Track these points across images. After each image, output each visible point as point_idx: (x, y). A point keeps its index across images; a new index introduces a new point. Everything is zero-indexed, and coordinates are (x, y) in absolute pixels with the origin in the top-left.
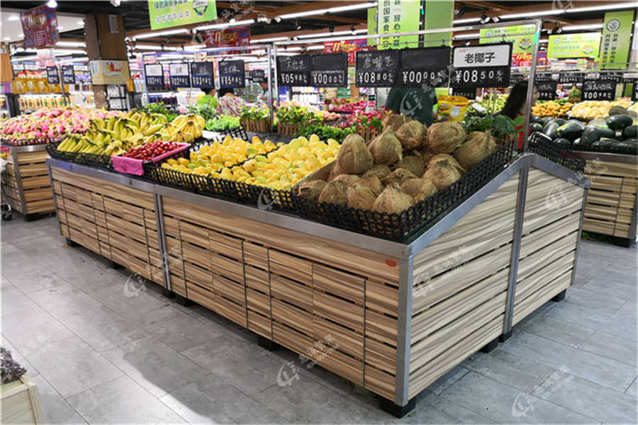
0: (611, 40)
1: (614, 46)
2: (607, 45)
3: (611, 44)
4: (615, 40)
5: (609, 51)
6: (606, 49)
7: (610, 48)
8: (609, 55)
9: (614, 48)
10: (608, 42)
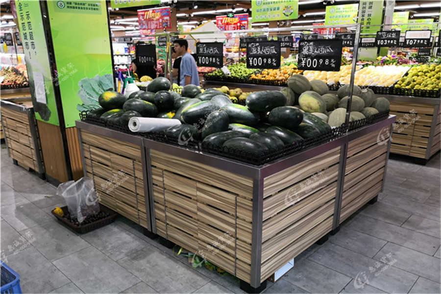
0: (367, 8)
1: (370, 13)
2: (364, 12)
3: (368, 11)
4: (370, 7)
5: (366, 17)
6: (363, 16)
7: (366, 14)
8: (365, 21)
9: (370, 15)
10: (364, 10)
